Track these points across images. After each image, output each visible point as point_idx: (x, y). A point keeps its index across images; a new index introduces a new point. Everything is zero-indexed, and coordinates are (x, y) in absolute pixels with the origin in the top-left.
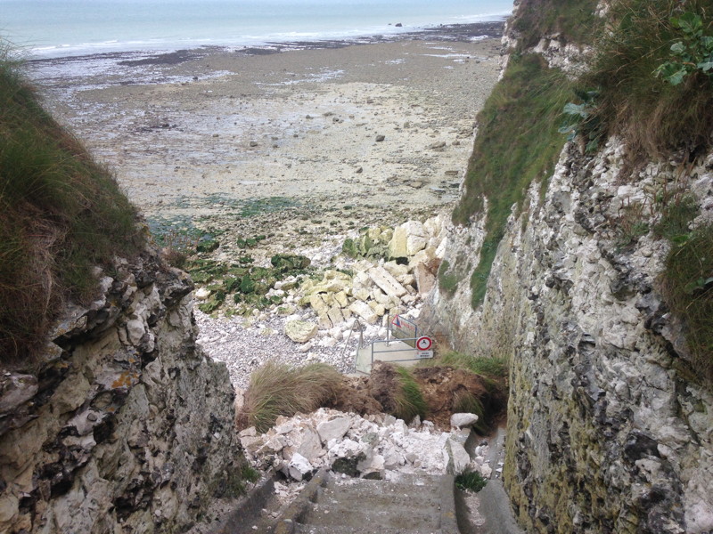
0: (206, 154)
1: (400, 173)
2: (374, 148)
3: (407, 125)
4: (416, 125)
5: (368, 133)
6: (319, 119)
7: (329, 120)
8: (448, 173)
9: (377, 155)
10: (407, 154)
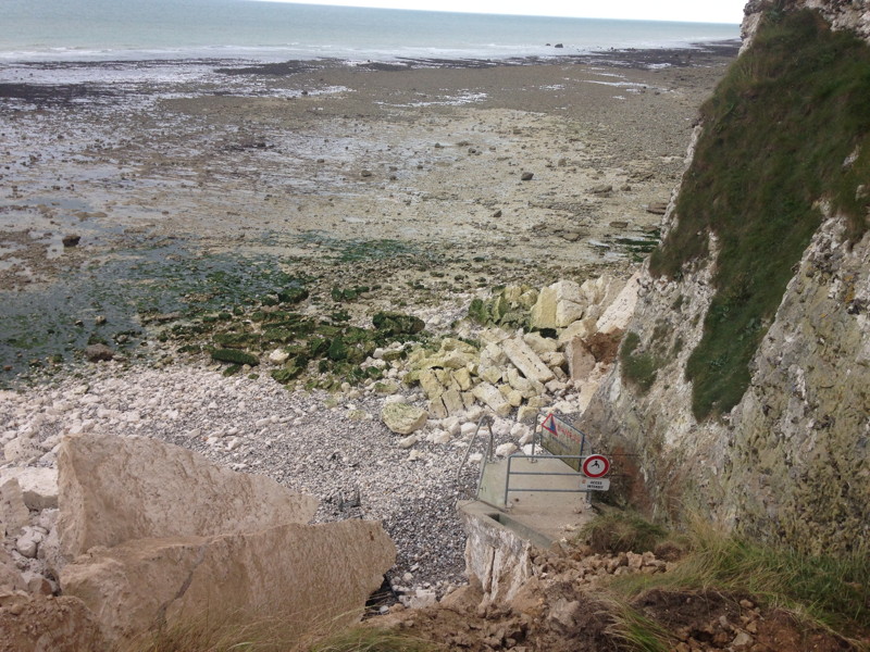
0: (306, 182)
1: (550, 221)
2: (518, 187)
3: (562, 163)
4: (574, 163)
5: (512, 169)
6: (452, 149)
7: (464, 151)
8: (614, 224)
9: (521, 197)
10: (560, 197)
